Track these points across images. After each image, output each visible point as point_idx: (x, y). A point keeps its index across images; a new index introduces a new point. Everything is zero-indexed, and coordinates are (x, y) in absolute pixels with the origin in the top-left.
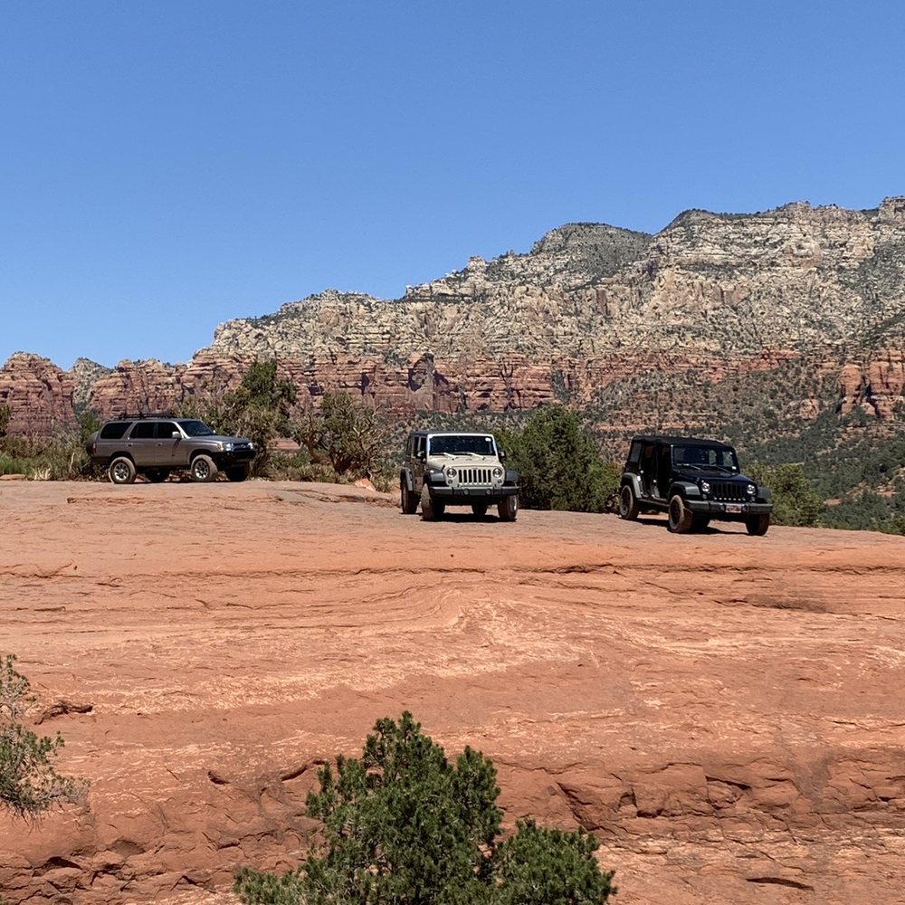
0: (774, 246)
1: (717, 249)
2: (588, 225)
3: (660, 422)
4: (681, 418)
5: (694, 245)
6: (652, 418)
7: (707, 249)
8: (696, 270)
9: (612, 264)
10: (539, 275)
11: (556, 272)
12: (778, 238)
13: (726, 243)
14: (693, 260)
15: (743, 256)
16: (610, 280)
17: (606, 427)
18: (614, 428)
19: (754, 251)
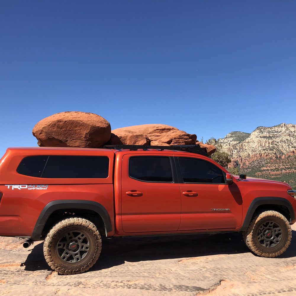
0: (280, 132)
1: (267, 133)
2: (236, 132)
3: (279, 166)
4: (284, 165)
5: (262, 133)
6: (276, 166)
7: (265, 133)
8: (264, 138)
9: (242, 139)
10: (227, 142)
11: (231, 141)
12: (280, 131)
13: (269, 132)
14: (263, 136)
15: (273, 135)
16: (243, 142)
17: (265, 168)
18: (267, 168)
19: (275, 133)
